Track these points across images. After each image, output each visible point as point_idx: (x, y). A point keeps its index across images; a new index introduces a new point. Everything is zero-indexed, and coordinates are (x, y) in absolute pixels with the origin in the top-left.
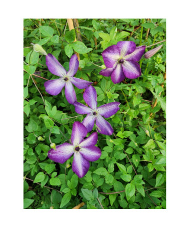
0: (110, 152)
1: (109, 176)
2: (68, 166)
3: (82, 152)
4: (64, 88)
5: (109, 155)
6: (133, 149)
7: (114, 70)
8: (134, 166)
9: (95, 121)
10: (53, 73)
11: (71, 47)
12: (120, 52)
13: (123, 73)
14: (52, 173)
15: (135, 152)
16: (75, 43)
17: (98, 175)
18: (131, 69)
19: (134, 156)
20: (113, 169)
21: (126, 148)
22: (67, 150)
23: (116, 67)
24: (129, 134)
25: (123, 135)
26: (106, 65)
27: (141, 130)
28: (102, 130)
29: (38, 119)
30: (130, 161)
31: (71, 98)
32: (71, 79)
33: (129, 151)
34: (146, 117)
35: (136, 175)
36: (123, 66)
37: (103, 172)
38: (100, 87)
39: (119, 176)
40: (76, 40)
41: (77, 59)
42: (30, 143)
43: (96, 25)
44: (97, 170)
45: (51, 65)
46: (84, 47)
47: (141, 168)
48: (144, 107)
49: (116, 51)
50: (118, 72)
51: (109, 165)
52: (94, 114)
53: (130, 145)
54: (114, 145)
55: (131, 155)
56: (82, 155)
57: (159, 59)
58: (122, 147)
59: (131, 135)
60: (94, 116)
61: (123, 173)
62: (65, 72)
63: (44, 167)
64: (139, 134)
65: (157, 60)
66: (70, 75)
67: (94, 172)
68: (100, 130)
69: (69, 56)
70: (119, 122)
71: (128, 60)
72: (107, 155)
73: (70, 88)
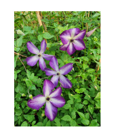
0: (72, 104)
1: (73, 121)
2: (43, 115)
3: (52, 101)
4: (38, 61)
5: (72, 107)
6: (88, 101)
7: (68, 46)
8: (90, 113)
9: (59, 80)
10: (31, 52)
11: (41, 36)
12: (70, 35)
13: (74, 47)
14: (32, 122)
15: (90, 103)
16: (44, 33)
17: (64, 121)
18: (78, 44)
19: (89, 106)
20: (75, 116)
21: (83, 100)
22: (41, 100)
23: (69, 45)
24: (84, 90)
25: (80, 91)
26: (62, 42)
27: (91, 87)
28: (64, 85)
29: (24, 85)
30: (87, 111)
31: (43, 67)
32: (43, 56)
33: (85, 103)
34: (93, 78)
35: (92, 120)
36: (74, 43)
37: (68, 118)
38: (61, 59)
39: (80, 121)
40: (44, 32)
41: (45, 43)
42: (18, 101)
43: (56, 25)
44: (63, 117)
45: (30, 48)
46: (49, 36)
47: (95, 115)
48: (91, 71)
49: (68, 33)
50: (71, 47)
51: (72, 113)
52: (58, 74)
53: (85, 98)
54: (74, 99)
55: (87, 105)
56: (52, 103)
57: (96, 39)
58: (80, 100)
59: (85, 91)
60: (58, 76)
61: (83, 119)
62: (39, 51)
63: (27, 117)
64: (90, 90)
65: (95, 39)
66: (41, 53)
67: (61, 119)
68: (63, 85)
69: (40, 41)
70: (76, 82)
71: (76, 40)
72: (70, 106)
73: (42, 61)
